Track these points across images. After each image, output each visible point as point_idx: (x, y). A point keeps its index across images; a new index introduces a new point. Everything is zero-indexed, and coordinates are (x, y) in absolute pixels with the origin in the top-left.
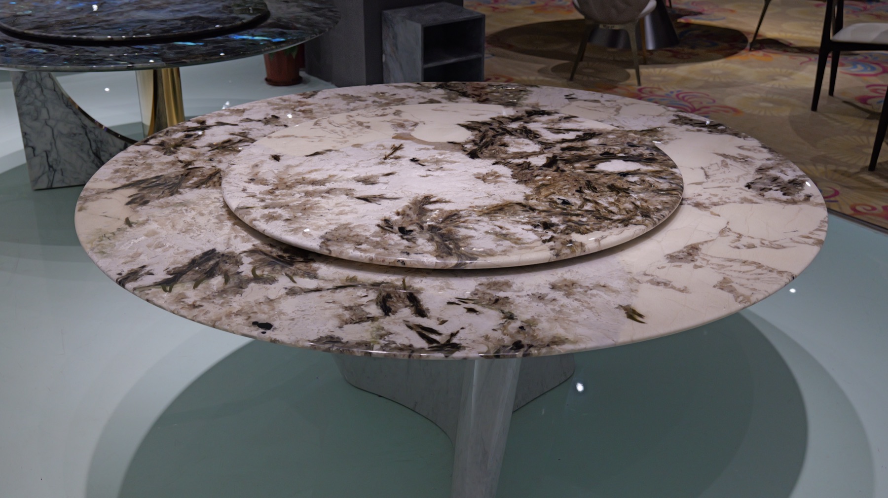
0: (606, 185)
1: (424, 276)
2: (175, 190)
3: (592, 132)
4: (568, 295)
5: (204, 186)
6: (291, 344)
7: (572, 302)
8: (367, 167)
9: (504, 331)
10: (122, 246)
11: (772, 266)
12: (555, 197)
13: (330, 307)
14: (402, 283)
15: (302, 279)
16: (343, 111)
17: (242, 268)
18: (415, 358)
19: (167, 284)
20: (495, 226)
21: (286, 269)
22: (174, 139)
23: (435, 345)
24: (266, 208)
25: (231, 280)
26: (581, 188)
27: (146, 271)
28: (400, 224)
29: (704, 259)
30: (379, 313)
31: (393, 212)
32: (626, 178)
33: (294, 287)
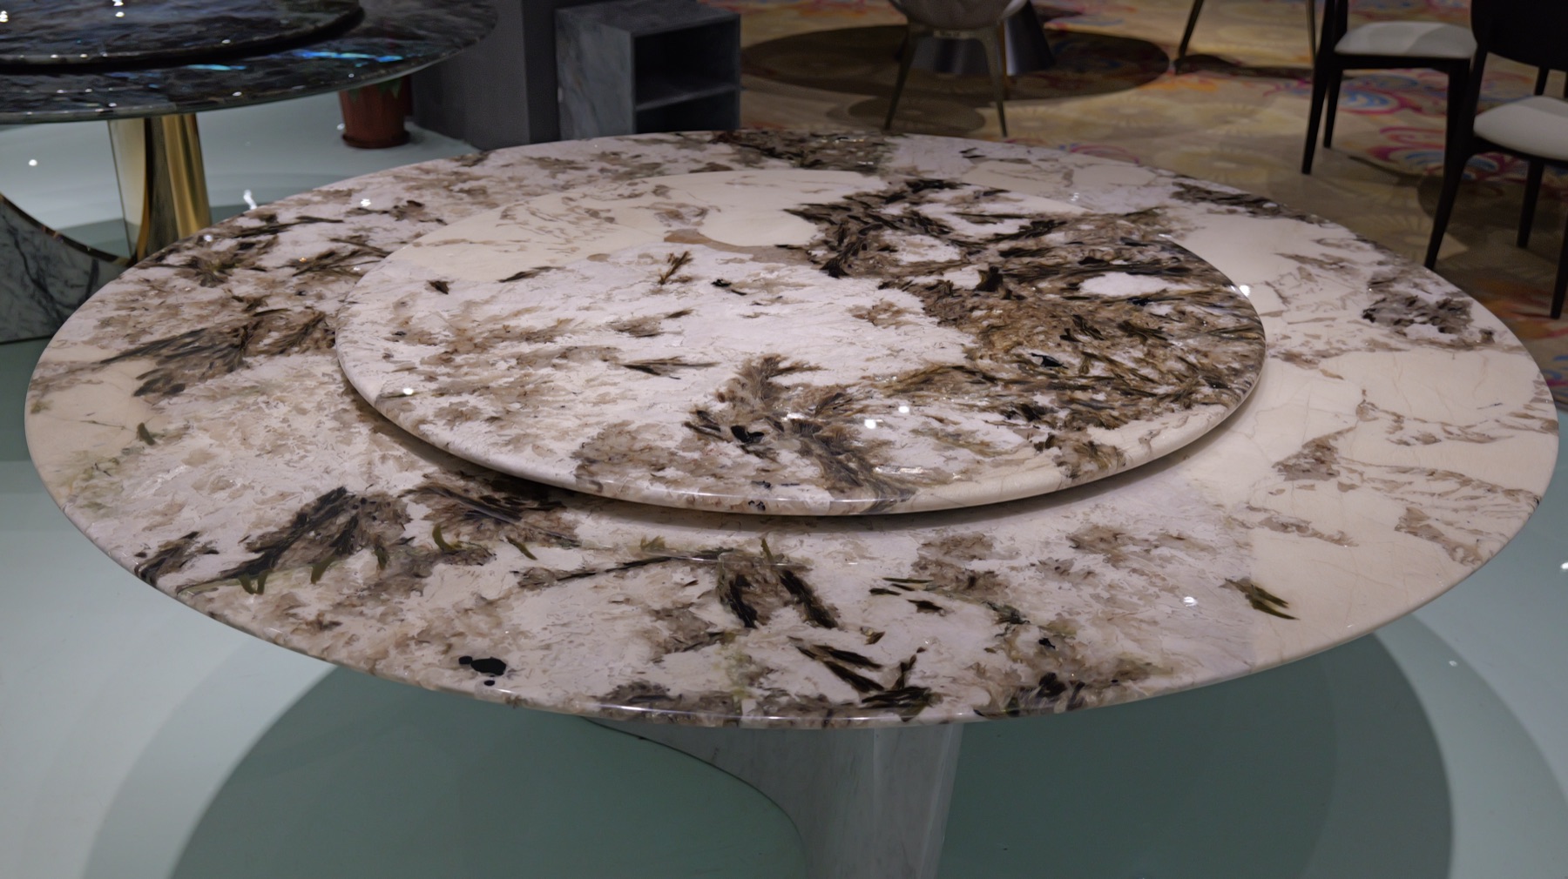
0: (1114, 325)
1: (804, 532)
2: (236, 360)
3: (1046, 220)
4: (1115, 560)
5: (296, 349)
6: (555, 706)
7: (1129, 578)
8: (630, 300)
9: (1010, 651)
10: (139, 490)
11: (1490, 479)
12: (1026, 352)
13: (623, 613)
14: (761, 549)
15: (546, 548)
16: (546, 191)
17: (410, 530)
18: (837, 727)
19: (251, 574)
20: (928, 416)
21: (508, 528)
22: (217, 253)
23: (873, 693)
24: (442, 395)
25: (392, 557)
26: (1067, 330)
27: (199, 545)
28: (732, 419)
29: (1353, 471)
30: (732, 622)
31: (710, 394)
32: (1146, 309)
33: (533, 569)
